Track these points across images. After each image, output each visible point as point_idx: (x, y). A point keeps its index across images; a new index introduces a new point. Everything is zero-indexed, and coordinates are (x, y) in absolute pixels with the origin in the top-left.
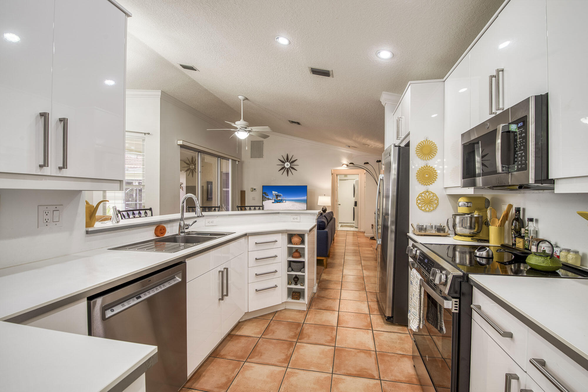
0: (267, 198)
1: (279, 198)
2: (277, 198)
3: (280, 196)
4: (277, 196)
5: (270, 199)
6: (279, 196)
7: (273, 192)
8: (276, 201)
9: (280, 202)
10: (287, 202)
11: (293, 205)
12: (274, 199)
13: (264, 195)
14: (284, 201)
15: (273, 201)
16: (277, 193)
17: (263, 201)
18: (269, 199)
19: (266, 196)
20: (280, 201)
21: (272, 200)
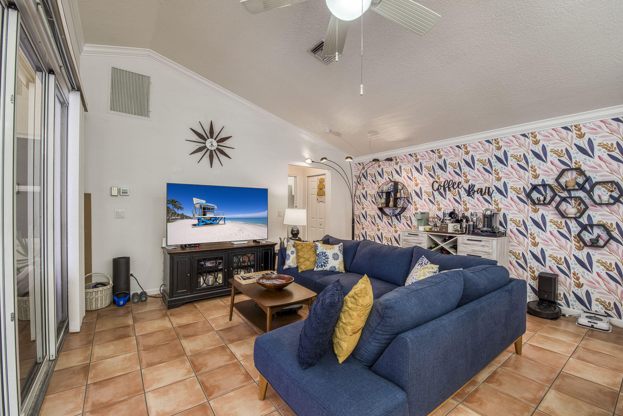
0: (178, 215)
1: (209, 215)
2: (204, 215)
3: (211, 210)
4: (204, 208)
5: (187, 218)
6: (209, 209)
7: (194, 199)
8: (203, 222)
9: (211, 224)
10: (229, 224)
11: (240, 230)
12: (197, 216)
13: (171, 206)
14: (222, 222)
15: (196, 222)
16: (205, 202)
17: (168, 221)
18: (183, 217)
19: (176, 210)
20: (213, 222)
21: (192, 218)
